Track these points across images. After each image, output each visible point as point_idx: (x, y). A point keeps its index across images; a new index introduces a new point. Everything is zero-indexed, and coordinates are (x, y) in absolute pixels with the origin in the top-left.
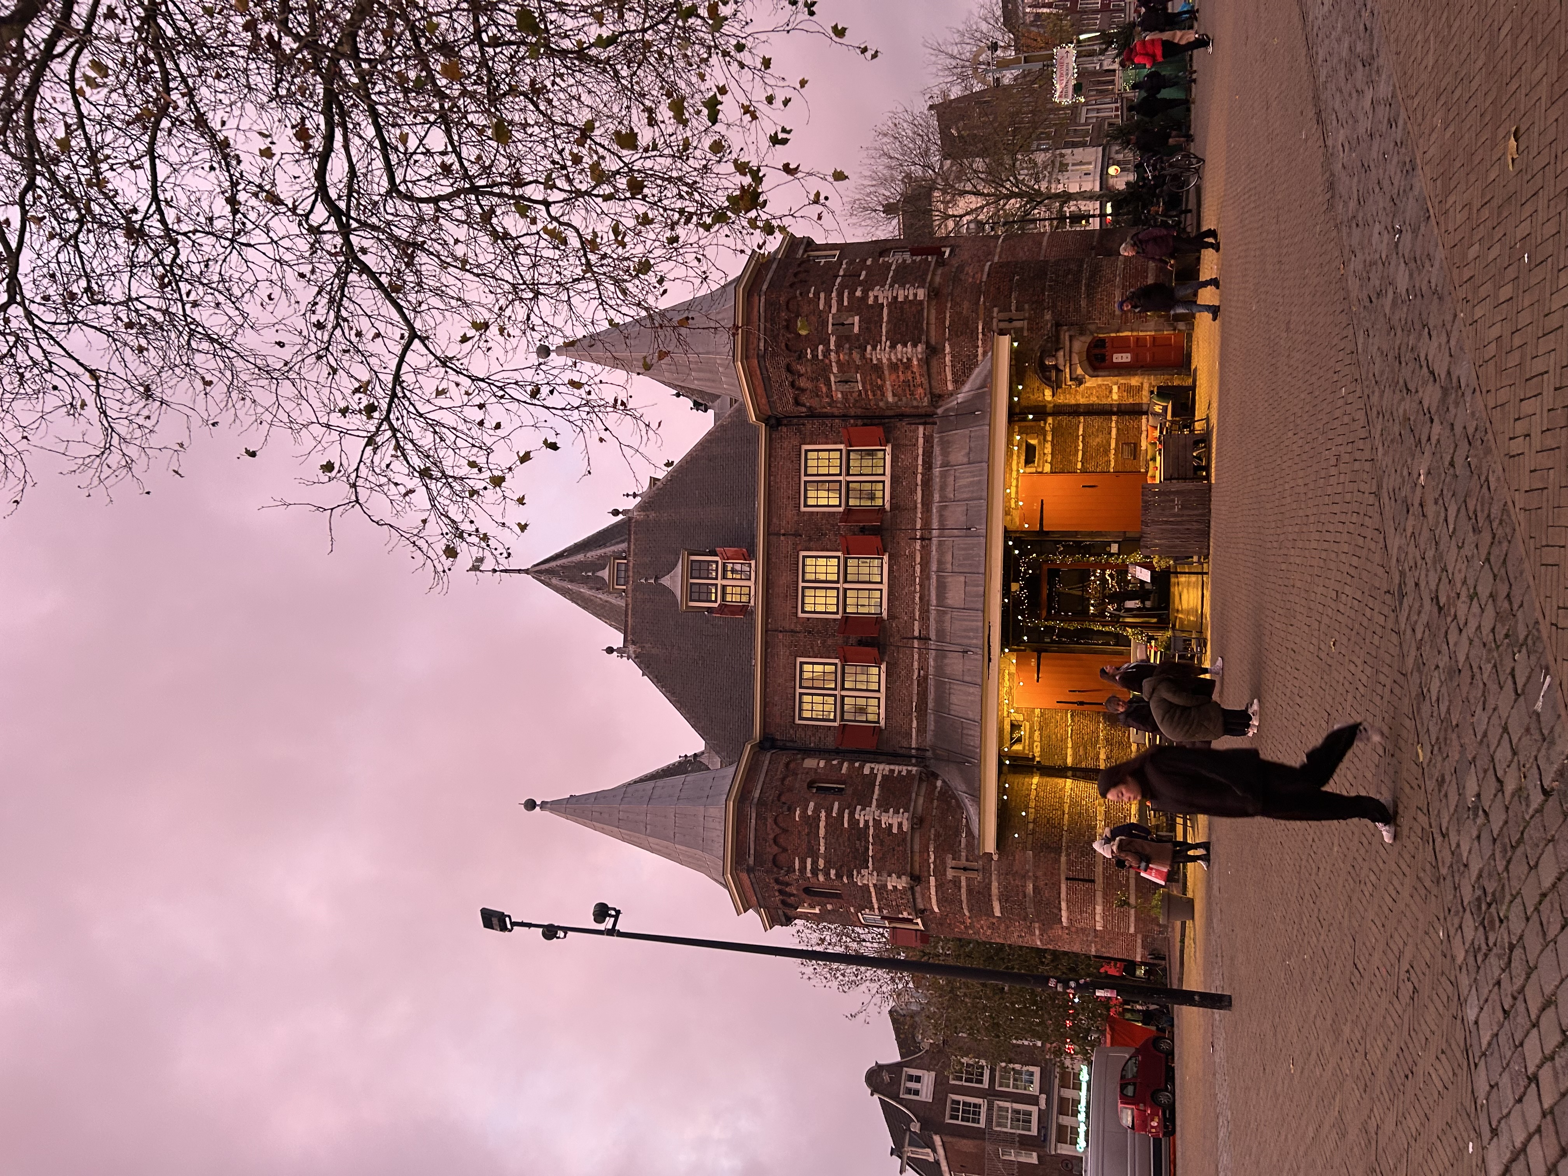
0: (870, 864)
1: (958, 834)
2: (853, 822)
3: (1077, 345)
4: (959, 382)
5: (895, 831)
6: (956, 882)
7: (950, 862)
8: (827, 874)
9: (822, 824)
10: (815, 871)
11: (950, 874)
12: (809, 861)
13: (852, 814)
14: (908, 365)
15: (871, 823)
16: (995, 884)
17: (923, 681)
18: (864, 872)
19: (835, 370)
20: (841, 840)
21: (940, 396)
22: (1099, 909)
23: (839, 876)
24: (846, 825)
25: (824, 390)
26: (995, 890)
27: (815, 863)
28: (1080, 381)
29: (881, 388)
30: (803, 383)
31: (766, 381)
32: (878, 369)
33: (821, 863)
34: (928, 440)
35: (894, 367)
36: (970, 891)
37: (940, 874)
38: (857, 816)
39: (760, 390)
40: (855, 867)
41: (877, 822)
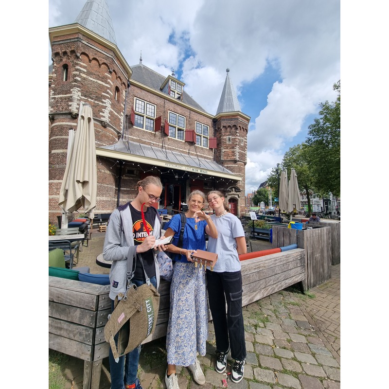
0: (83, 97)
2: (105, 98)
3: (236, 196)
4: (227, 168)
5: (101, 114)
9: (104, 84)
10: (79, 71)
12: (85, 71)
13: (108, 98)
14: (233, 155)
15: (104, 104)
17: (150, 144)
18: (80, 94)
19: (233, 137)
20: (95, 88)
21: (222, 163)
23: (76, 81)
24: (103, 94)
25: (227, 134)
27: (84, 73)
29: (227, 148)
33: (84, 76)
34: (210, 159)
38: (107, 100)
39: (229, 117)
40: (82, 90)
41: (105, 107)
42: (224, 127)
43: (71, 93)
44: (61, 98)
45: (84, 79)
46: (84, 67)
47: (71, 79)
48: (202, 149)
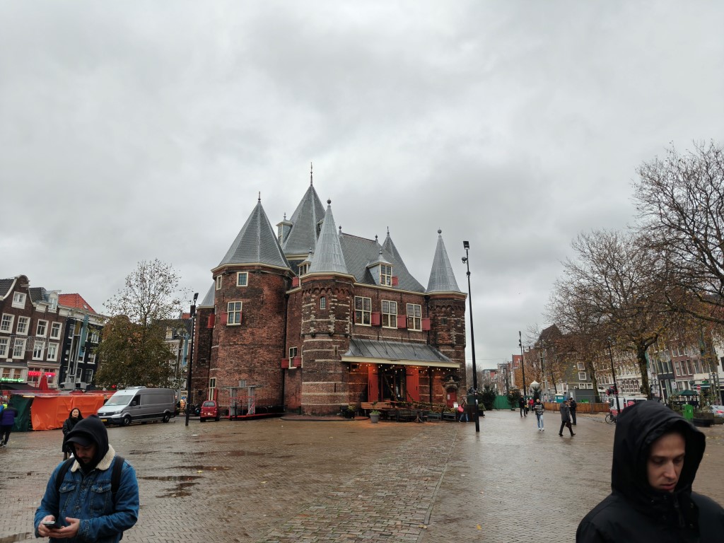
0: (336, 320)
1: (345, 349)
2: (347, 315)
3: (455, 385)
4: (444, 353)
5: (345, 329)
6: (331, 348)
7: (338, 346)
8: (334, 305)
9: (346, 305)
10: (334, 302)
11: (334, 346)
12: (337, 300)
13: (348, 315)
14: (450, 339)
15: (347, 321)
16: (332, 360)
17: (368, 338)
18: (334, 318)
19: (448, 318)
20: (342, 311)
21: (438, 347)
22: (326, 394)
23: (333, 310)
24: (346, 313)
25: (442, 314)
26: (329, 360)
27: (336, 302)
28: (444, 386)
29: (442, 331)
30: (444, 309)
31: (446, 299)
32: (449, 330)
33: (336, 304)
34: (424, 342)
35: (449, 335)
36: (328, 352)
37: (335, 343)
39: (442, 297)
40: (336, 315)
41: (347, 323)
42: (437, 306)
43: (329, 318)
44: (322, 322)
45: (336, 306)
46: (336, 298)
47: (329, 309)
48: (415, 332)
